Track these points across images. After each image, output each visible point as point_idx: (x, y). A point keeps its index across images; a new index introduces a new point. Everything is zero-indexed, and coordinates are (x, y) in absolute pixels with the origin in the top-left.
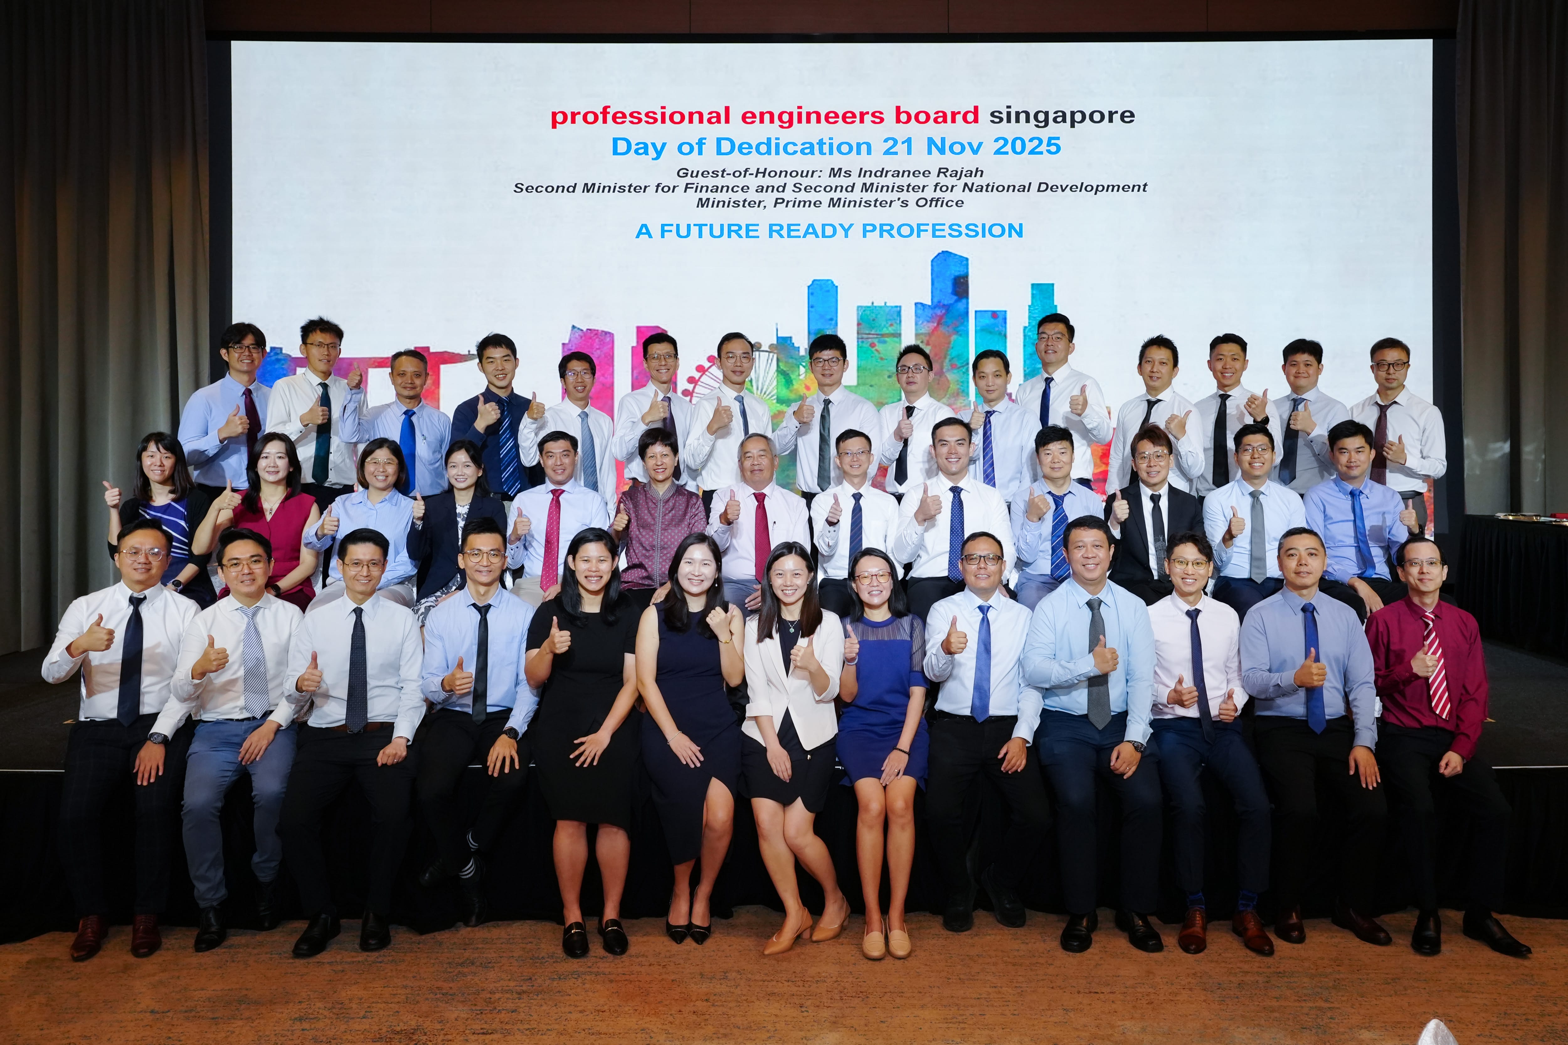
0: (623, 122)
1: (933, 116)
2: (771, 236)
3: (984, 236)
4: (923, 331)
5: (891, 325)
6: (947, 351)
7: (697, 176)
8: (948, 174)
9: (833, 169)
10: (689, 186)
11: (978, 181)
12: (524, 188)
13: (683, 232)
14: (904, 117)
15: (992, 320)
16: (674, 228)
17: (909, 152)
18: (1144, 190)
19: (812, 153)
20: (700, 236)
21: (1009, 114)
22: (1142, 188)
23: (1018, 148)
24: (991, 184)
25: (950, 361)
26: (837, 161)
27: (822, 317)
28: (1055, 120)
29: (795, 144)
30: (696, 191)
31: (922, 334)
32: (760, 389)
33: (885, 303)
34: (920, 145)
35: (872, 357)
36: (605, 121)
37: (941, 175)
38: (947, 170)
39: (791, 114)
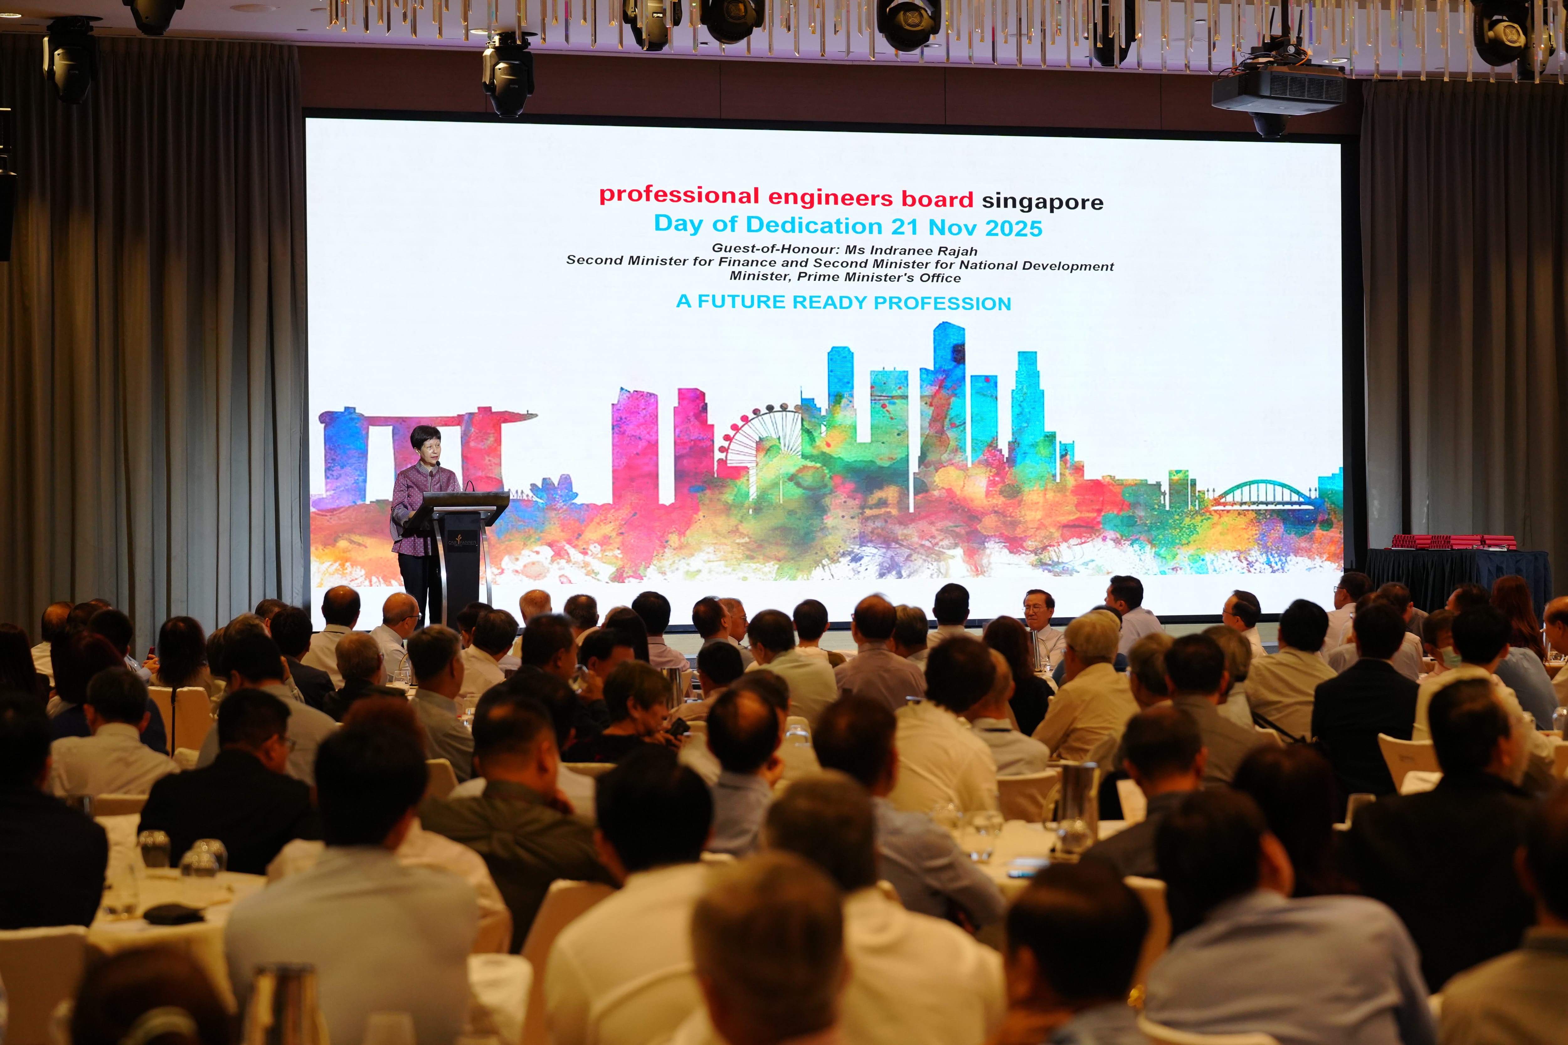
0: (664, 200)
1: (934, 200)
2: (795, 307)
3: (978, 308)
4: (927, 393)
5: (900, 388)
6: (947, 411)
7: (730, 251)
8: (947, 252)
9: (849, 246)
10: (723, 260)
11: (972, 259)
12: (576, 259)
13: (719, 302)
14: (909, 201)
15: (986, 384)
16: (710, 299)
17: (914, 233)
18: (1111, 270)
19: (831, 231)
20: (734, 306)
21: (998, 199)
22: (1110, 267)
23: (1007, 230)
24: (984, 262)
25: (950, 420)
26: (853, 239)
27: (840, 380)
28: (1037, 206)
29: (816, 223)
30: (729, 265)
31: (926, 396)
32: (787, 446)
33: (895, 368)
34: (923, 226)
35: (884, 417)
36: (648, 199)
37: (942, 253)
38: (947, 249)
39: (812, 196)
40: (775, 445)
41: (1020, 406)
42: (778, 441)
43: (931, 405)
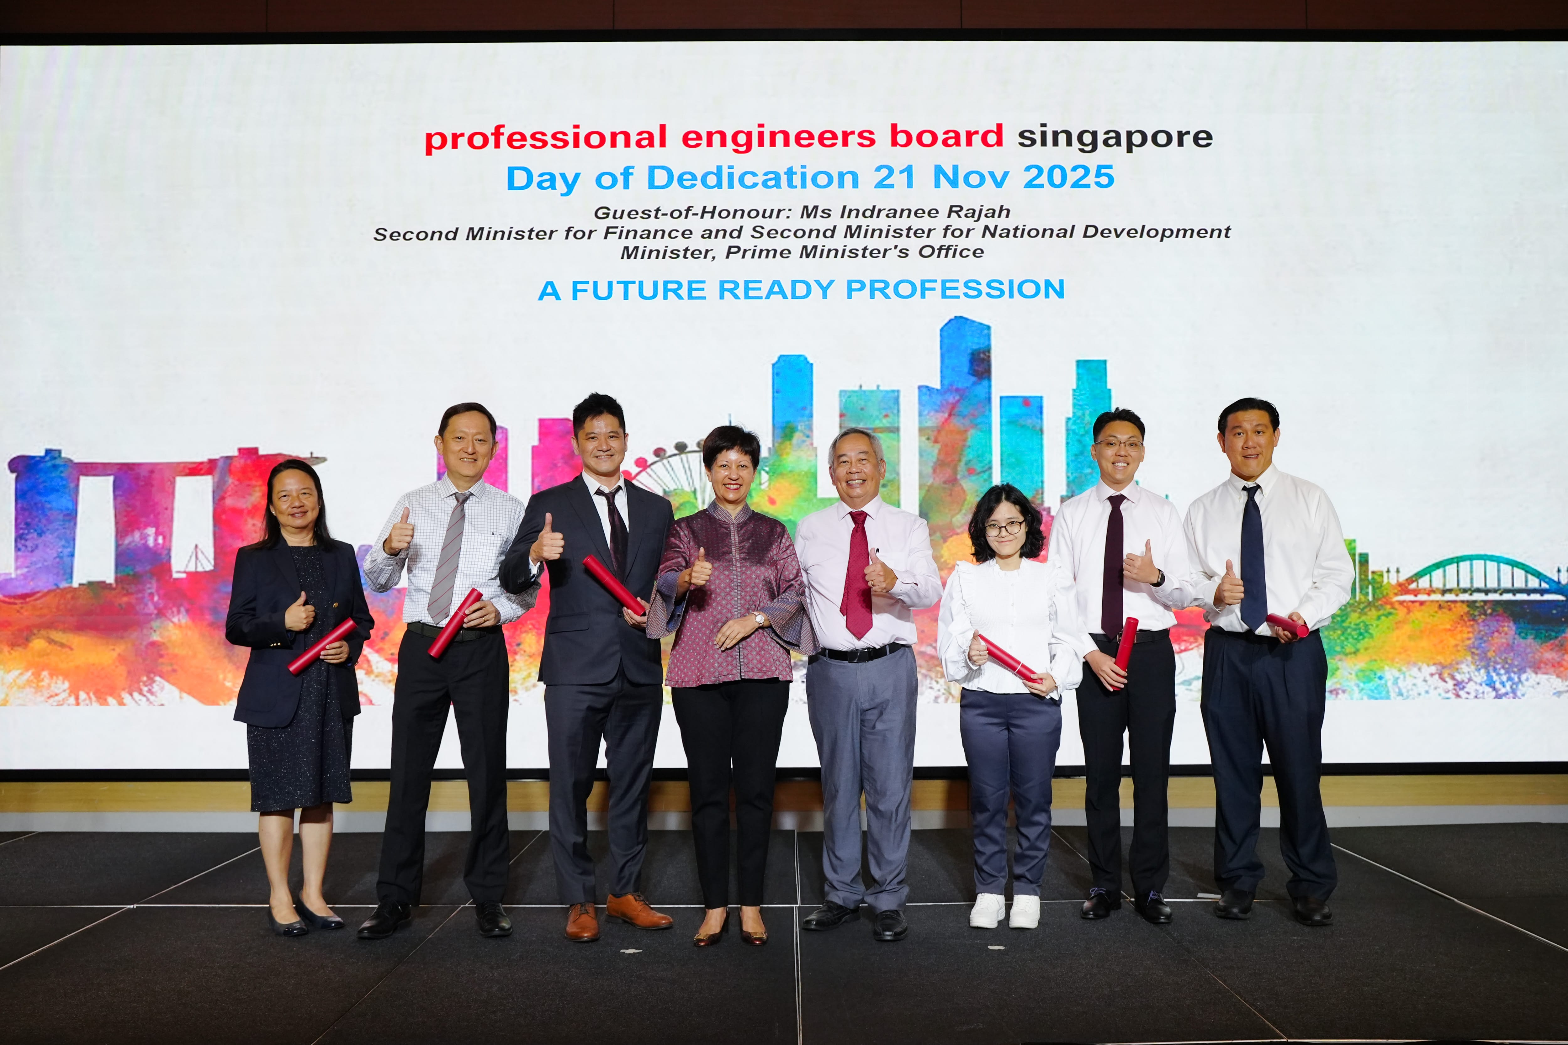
0: (522, 146)
1: (941, 137)
2: (722, 297)
3: (1011, 296)
4: (929, 424)
5: (886, 416)
6: (962, 450)
7: (621, 217)
8: (962, 214)
9: (806, 207)
10: (611, 230)
11: (1002, 223)
12: (388, 234)
13: (603, 291)
14: (902, 138)
15: (1024, 409)
16: (590, 287)
17: (910, 185)
18: (1226, 236)
19: (778, 185)
20: (626, 297)
21: (1044, 134)
22: (1224, 232)
23: (1057, 179)
24: (1021, 227)
25: (966, 464)
26: (812, 196)
27: (791, 405)
28: (1106, 143)
29: (754, 174)
30: (620, 238)
31: (928, 428)
33: (878, 387)
34: (924, 176)
36: (497, 145)
37: (953, 214)
38: (962, 208)
39: (749, 135)
40: (688, 502)
41: (1080, 441)
42: (692, 495)
43: (936, 441)
